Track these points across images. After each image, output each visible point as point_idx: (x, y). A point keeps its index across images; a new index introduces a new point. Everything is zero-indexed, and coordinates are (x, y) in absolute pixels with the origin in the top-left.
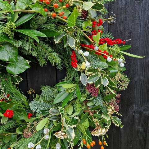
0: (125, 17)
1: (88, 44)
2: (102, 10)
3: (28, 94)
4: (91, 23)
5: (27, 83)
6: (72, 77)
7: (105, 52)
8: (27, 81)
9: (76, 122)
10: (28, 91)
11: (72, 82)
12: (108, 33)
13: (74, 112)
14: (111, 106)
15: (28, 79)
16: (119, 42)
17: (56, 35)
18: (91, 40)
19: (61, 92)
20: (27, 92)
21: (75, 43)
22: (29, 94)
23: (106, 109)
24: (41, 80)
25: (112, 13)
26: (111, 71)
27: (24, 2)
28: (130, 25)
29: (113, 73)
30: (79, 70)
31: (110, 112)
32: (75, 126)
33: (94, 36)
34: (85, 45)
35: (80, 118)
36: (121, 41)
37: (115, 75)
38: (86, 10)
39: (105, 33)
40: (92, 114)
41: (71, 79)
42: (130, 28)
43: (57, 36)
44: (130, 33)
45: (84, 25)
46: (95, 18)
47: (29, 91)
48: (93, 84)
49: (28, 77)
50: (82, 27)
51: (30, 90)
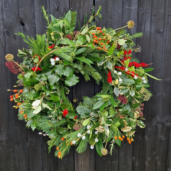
0: (149, 45)
1: (120, 66)
2: (131, 43)
4: (123, 52)
5: (73, 94)
6: (107, 90)
7: (133, 72)
9: (110, 123)
11: (107, 94)
12: (135, 58)
13: (109, 115)
14: (136, 111)
15: (73, 91)
16: (144, 65)
18: (123, 64)
19: (98, 101)
20: (73, 100)
21: (112, 66)
22: (74, 102)
23: (133, 114)
24: (83, 92)
25: (138, 45)
26: (137, 86)
27: (81, 41)
28: (154, 52)
30: (113, 85)
31: (135, 116)
32: (110, 125)
33: (125, 61)
34: (118, 67)
35: (113, 120)
36: (145, 65)
37: (140, 89)
38: (120, 44)
39: (133, 59)
40: (122, 117)
41: (106, 92)
42: (154, 54)
43: (100, 61)
44: (153, 58)
45: (118, 53)
46: (126, 48)
47: (75, 100)
48: (123, 95)
50: (117, 55)
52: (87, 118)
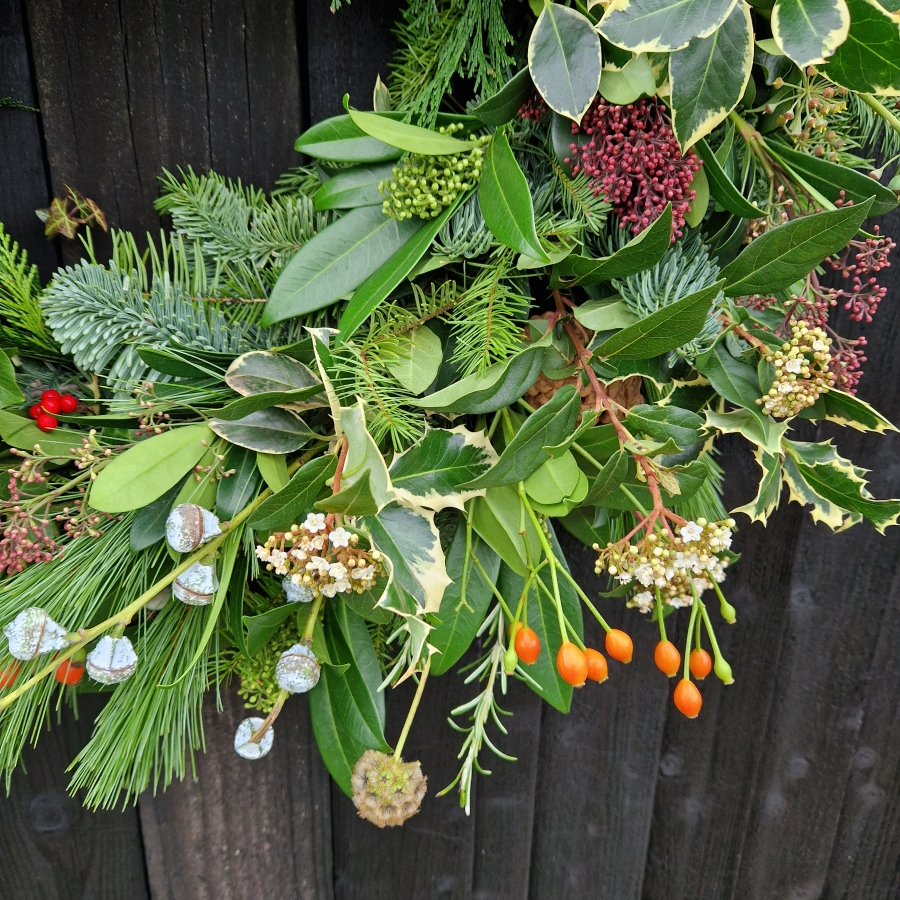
3: (49, 231)
5: (43, 143)
6: (445, 73)
8: (39, 117)
9: (465, 469)
10: (47, 204)
11: (441, 122)
13: (447, 376)
14: (801, 329)
15: (47, 104)
19: (333, 215)
20: (42, 215)
22: (58, 237)
23: (743, 371)
24: (164, 121)
31: (786, 388)
32: (456, 501)
35: (497, 441)
40: (613, 406)
41: (436, 87)
47: (58, 205)
49: (45, 86)
51: (63, 196)
52: (181, 416)
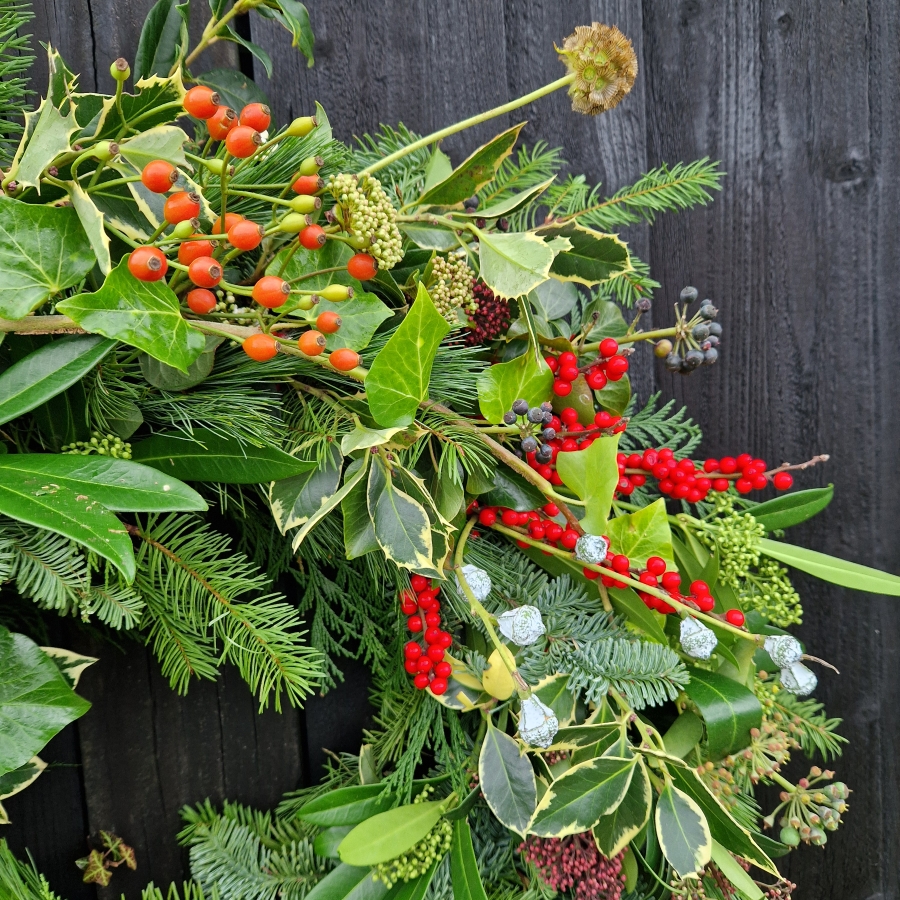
0: (767, 285)
1: (522, 506)
2: (614, 275)
3: (86, 878)
4: (542, 367)
5: (82, 790)
6: (415, 748)
7: (654, 567)
8: (80, 771)
10: (85, 854)
11: (417, 791)
15: (87, 761)
16: (753, 479)
17: (284, 473)
18: (547, 488)
20: (80, 863)
22: (94, 886)
24: (185, 759)
26: (713, 713)
27: (23, 267)
28: (806, 339)
29: (726, 725)
30: (466, 703)
33: (570, 462)
34: (504, 513)
36: (760, 471)
37: (746, 740)
39: (639, 407)
41: (408, 763)
42: (806, 355)
44: (808, 388)
45: (487, 386)
46: (568, 318)
47: (95, 856)
49: (87, 747)
50: (476, 403)
51: (102, 849)
